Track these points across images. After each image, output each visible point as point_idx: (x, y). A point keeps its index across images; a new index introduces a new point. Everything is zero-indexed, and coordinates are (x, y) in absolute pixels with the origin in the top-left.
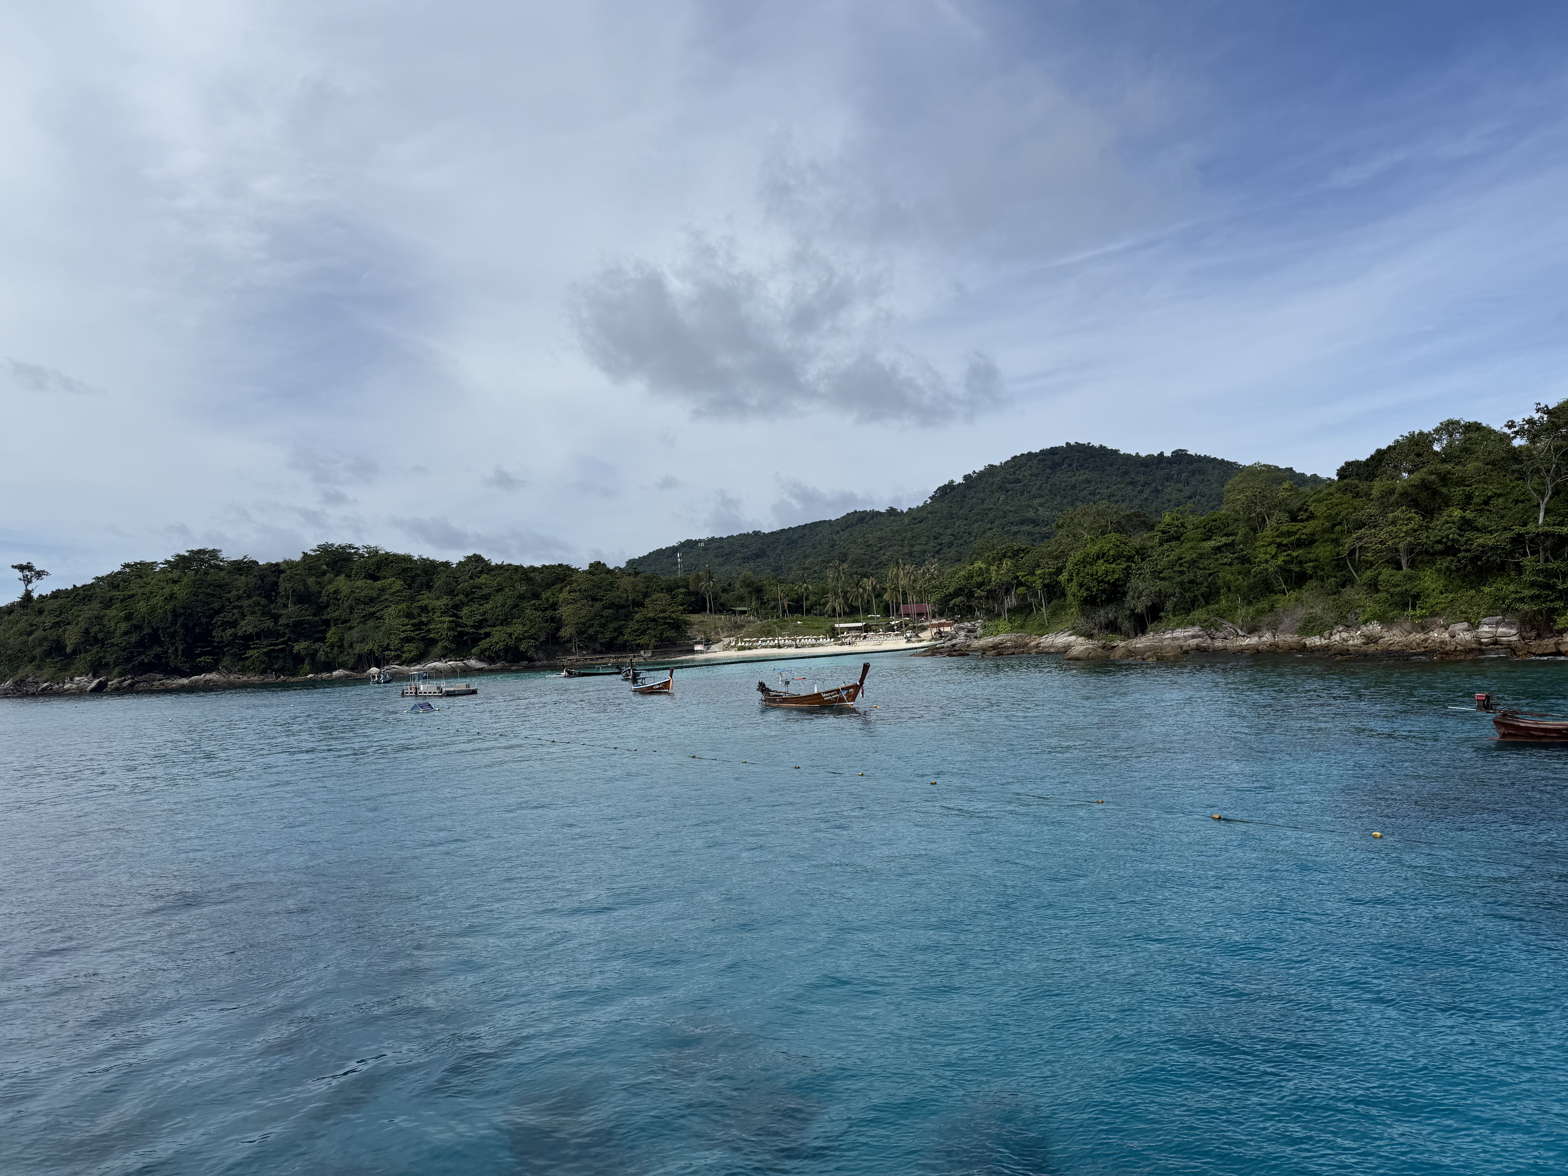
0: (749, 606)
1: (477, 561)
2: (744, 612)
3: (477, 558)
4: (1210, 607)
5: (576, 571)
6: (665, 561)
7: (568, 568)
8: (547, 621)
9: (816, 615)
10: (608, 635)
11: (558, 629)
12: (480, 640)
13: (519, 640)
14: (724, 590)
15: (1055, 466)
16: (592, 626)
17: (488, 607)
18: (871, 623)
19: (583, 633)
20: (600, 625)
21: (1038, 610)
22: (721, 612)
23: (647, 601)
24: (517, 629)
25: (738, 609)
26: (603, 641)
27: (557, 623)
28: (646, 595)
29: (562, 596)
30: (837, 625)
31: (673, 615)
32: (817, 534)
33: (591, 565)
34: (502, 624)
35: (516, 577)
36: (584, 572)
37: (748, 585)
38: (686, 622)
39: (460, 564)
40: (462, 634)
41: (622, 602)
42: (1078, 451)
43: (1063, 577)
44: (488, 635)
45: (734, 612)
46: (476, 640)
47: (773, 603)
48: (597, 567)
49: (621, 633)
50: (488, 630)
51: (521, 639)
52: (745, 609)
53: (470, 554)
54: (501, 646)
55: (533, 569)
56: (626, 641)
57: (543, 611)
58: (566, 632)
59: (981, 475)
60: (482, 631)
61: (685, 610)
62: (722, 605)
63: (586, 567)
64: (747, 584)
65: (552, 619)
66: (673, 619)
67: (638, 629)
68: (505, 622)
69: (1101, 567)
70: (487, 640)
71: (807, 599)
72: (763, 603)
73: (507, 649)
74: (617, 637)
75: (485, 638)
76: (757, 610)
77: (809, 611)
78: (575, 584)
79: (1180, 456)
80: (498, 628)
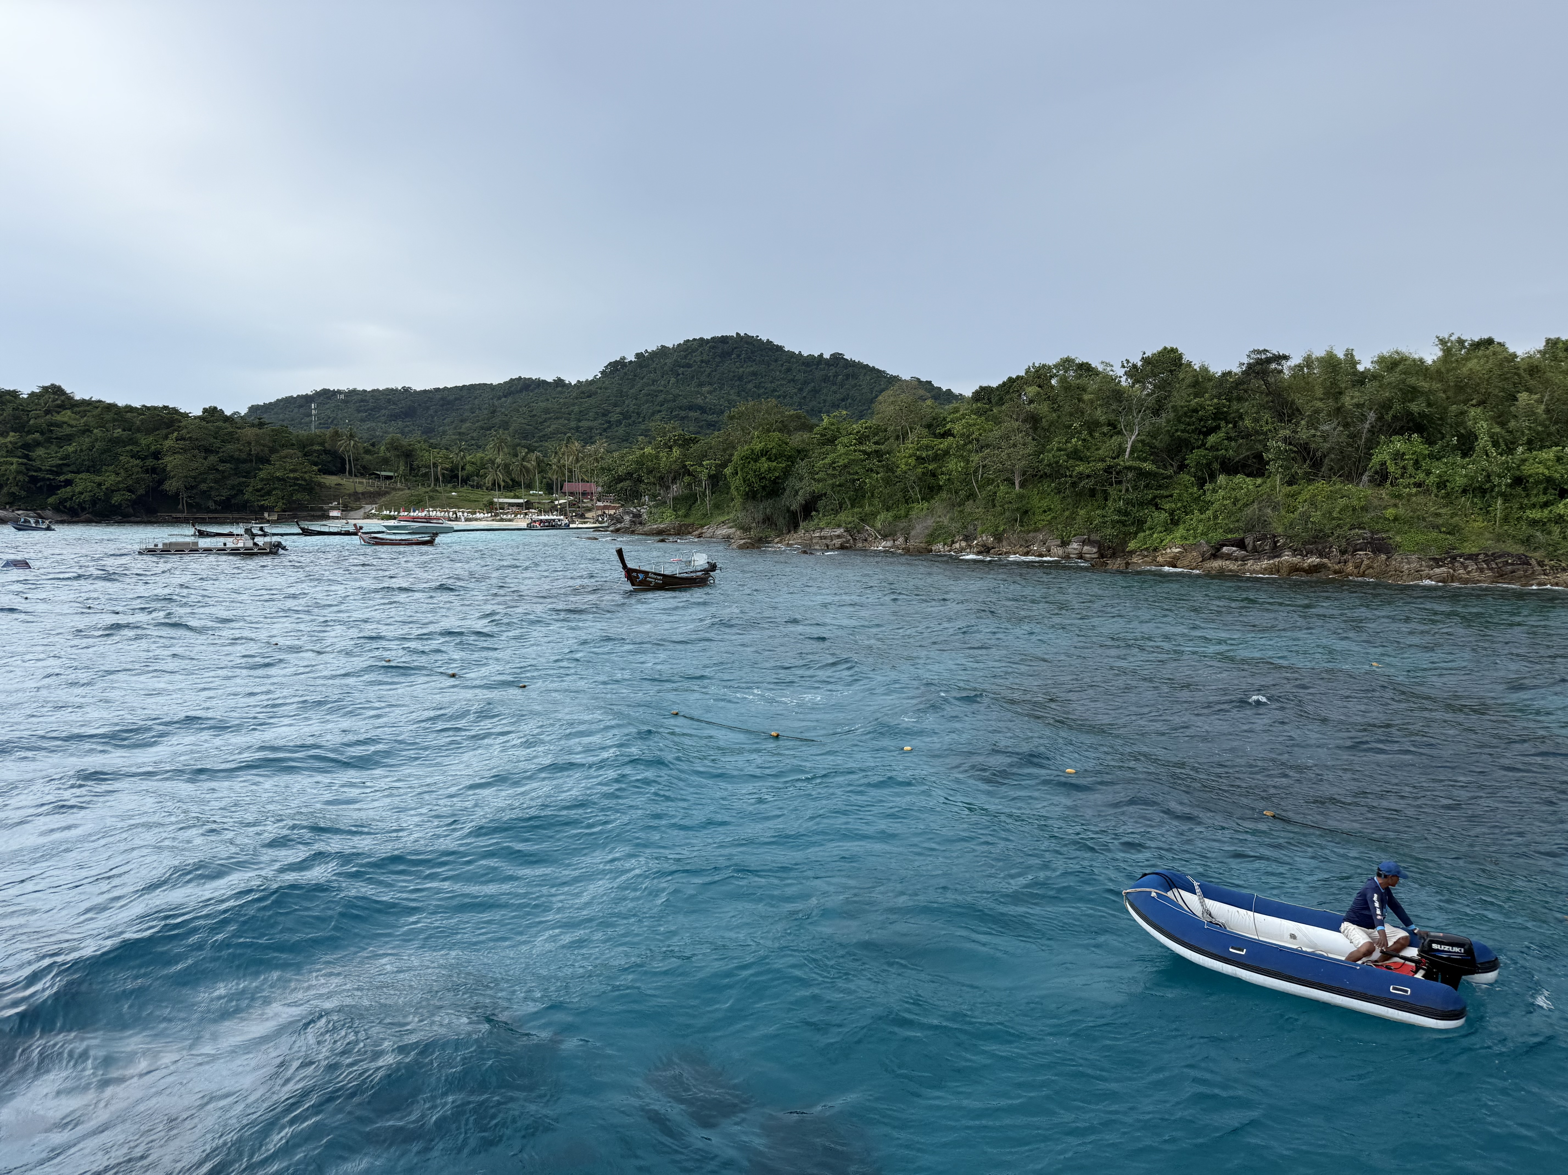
0: (396, 471)
1: (54, 393)
2: (389, 478)
3: (56, 390)
4: (856, 510)
5: (186, 415)
6: (296, 410)
7: (175, 411)
8: (147, 471)
9: (472, 486)
10: (225, 493)
11: (161, 482)
12: (59, 487)
13: (111, 491)
14: (367, 452)
15: (725, 355)
16: (204, 481)
17: (71, 449)
18: (533, 499)
19: (192, 487)
20: (216, 481)
21: (703, 500)
22: (362, 475)
23: (274, 457)
24: (110, 479)
25: (383, 473)
26: (218, 499)
27: (159, 474)
28: (273, 451)
29: (168, 443)
30: (496, 500)
31: (307, 476)
32: (476, 398)
33: (205, 410)
34: (88, 471)
35: (108, 416)
36: (196, 418)
37: (396, 449)
38: (320, 484)
39: (32, 394)
40: (34, 480)
41: (244, 456)
42: (747, 343)
43: (728, 471)
44: (68, 483)
45: (378, 476)
46: (53, 489)
47: (424, 470)
48: (212, 413)
49: (241, 492)
50: (69, 476)
51: (113, 491)
52: (391, 474)
53: (47, 384)
54: (86, 496)
55: (129, 409)
56: (247, 501)
57: (143, 459)
58: (171, 486)
59: (654, 355)
60: (62, 478)
61: (319, 470)
62: (364, 468)
63: (199, 412)
64: (394, 446)
65: (154, 470)
66: (305, 480)
67: (262, 489)
68: (93, 468)
69: (764, 464)
70: (69, 489)
71: (463, 469)
72: (412, 469)
73: (94, 501)
74: (236, 495)
75: (65, 486)
76: (405, 476)
77: (465, 481)
78: (185, 431)
79: (837, 358)
80: (83, 476)
